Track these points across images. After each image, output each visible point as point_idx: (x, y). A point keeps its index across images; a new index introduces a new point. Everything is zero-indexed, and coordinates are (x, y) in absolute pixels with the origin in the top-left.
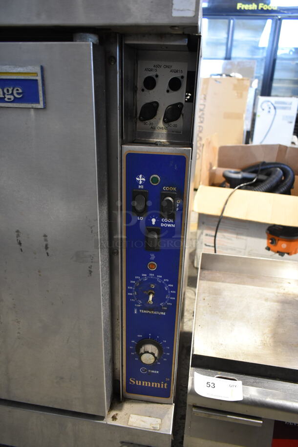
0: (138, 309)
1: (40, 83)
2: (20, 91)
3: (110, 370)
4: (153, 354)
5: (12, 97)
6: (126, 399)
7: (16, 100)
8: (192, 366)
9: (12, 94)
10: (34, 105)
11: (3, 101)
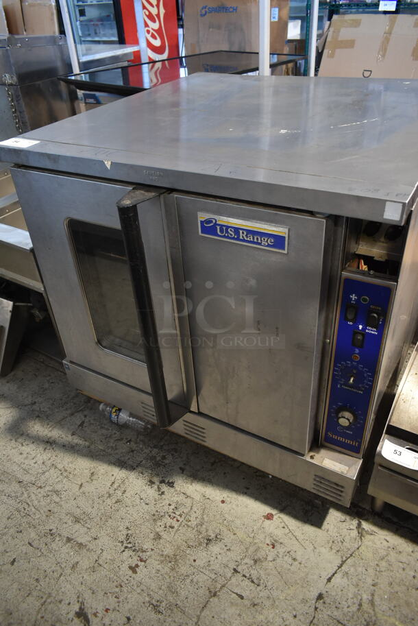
0: (341, 385)
1: (287, 239)
2: (273, 241)
3: (313, 423)
4: (349, 420)
5: (267, 244)
6: (323, 447)
7: (269, 246)
8: (386, 433)
9: (267, 241)
10: (281, 251)
11: (260, 244)
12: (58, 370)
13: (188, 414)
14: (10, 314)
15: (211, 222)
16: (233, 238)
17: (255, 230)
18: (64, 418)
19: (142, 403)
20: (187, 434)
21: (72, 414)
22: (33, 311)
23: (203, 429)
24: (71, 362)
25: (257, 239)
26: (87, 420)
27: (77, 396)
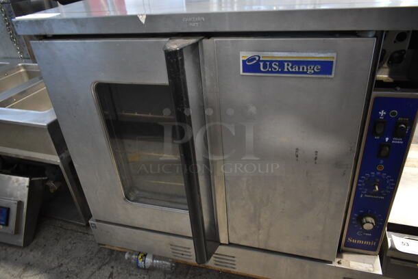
0: (364, 194)
1: (335, 63)
2: (319, 67)
4: (373, 224)
5: (313, 71)
7: (315, 73)
9: (313, 69)
10: (327, 76)
11: (306, 73)
12: (77, 232)
13: (220, 247)
14: (27, 189)
15: (255, 59)
16: (278, 72)
17: (302, 59)
18: (93, 273)
19: (171, 245)
20: (217, 265)
21: (100, 268)
22: (48, 184)
23: (234, 257)
24: (97, 221)
25: (303, 69)
26: (115, 270)
27: (100, 251)
